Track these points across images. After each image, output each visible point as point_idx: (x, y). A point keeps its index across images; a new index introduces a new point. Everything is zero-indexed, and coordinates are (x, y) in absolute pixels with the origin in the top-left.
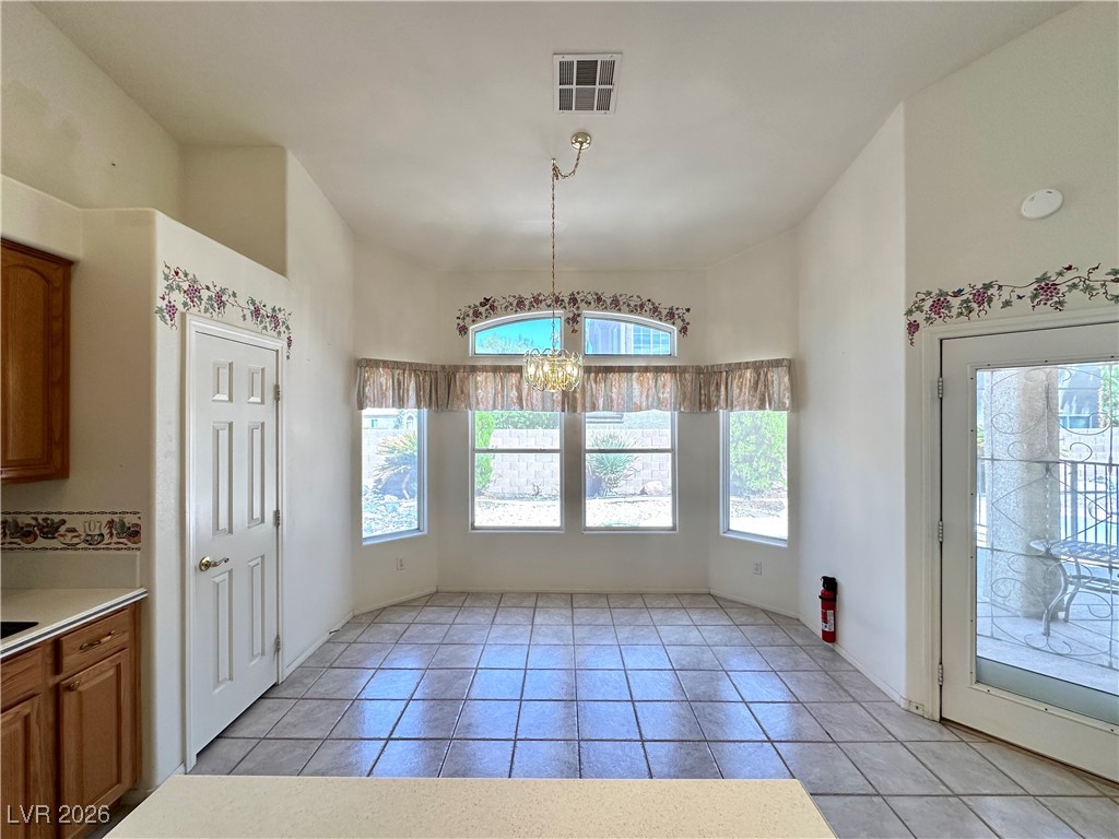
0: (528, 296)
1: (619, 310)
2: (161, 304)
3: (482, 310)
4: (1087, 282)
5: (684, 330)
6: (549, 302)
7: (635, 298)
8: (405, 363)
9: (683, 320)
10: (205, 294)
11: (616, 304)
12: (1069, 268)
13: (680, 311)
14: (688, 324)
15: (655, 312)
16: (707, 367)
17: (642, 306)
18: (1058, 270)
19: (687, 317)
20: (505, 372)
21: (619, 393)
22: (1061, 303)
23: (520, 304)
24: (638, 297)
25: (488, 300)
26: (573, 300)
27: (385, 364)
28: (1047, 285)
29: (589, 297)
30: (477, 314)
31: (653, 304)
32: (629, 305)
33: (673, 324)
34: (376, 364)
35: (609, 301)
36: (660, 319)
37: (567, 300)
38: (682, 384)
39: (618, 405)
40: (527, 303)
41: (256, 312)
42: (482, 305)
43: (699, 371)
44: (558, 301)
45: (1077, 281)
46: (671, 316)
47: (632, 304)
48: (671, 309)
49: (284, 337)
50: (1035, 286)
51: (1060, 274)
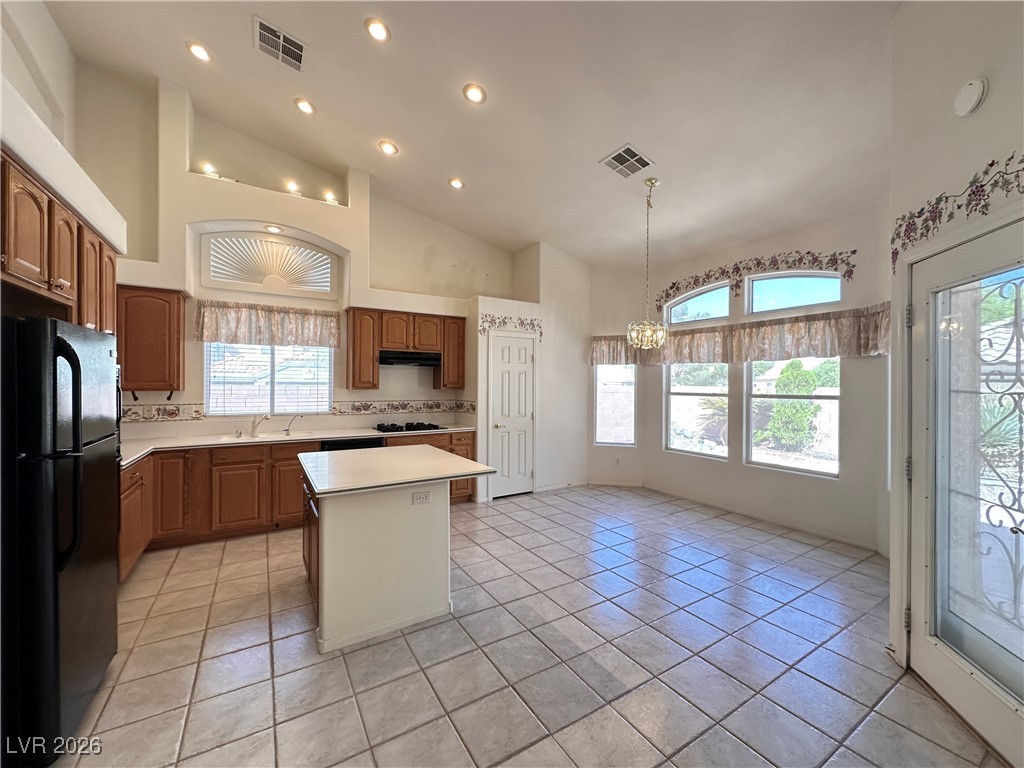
0: (701, 274)
1: (778, 269)
2: (480, 328)
3: (671, 292)
4: (1005, 176)
5: (849, 274)
6: (717, 275)
7: (794, 254)
8: (618, 336)
9: (848, 264)
10: (497, 321)
11: (774, 264)
12: (992, 165)
13: (843, 256)
14: (854, 266)
15: (816, 261)
16: (867, 309)
17: (800, 260)
18: (984, 170)
19: (853, 260)
20: (682, 335)
21: (770, 344)
22: (986, 206)
23: (696, 282)
24: (797, 252)
25: (674, 284)
26: (737, 270)
27: (605, 338)
28: (977, 187)
29: (750, 263)
30: (668, 296)
31: (813, 255)
32: (787, 262)
33: (836, 270)
34: (599, 339)
35: (767, 263)
36: (821, 268)
37: (731, 271)
38: (839, 331)
39: (771, 354)
40: (701, 280)
41: (522, 323)
42: (671, 288)
43: (857, 314)
44: (724, 273)
45: (997, 177)
46: (833, 262)
47: (791, 260)
48: (834, 254)
49: (538, 332)
50: (969, 191)
51: (986, 173)
